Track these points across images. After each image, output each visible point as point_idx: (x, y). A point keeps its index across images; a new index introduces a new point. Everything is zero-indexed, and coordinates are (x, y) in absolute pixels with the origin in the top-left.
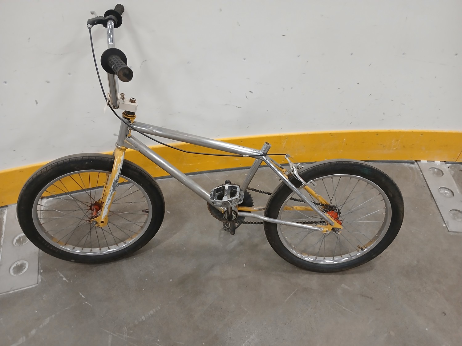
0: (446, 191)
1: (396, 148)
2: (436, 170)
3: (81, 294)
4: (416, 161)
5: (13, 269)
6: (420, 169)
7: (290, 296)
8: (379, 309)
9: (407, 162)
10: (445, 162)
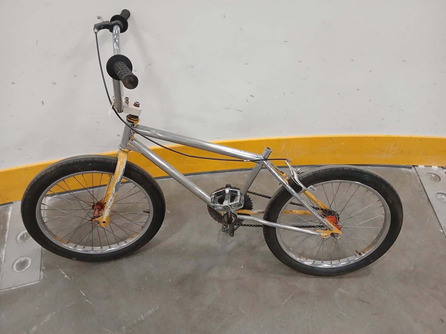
0: (443, 197)
1: (394, 153)
2: (433, 175)
3: (81, 292)
4: (414, 166)
5: (16, 265)
6: (418, 174)
7: (287, 299)
8: (376, 314)
9: (405, 167)
10: (442, 167)
